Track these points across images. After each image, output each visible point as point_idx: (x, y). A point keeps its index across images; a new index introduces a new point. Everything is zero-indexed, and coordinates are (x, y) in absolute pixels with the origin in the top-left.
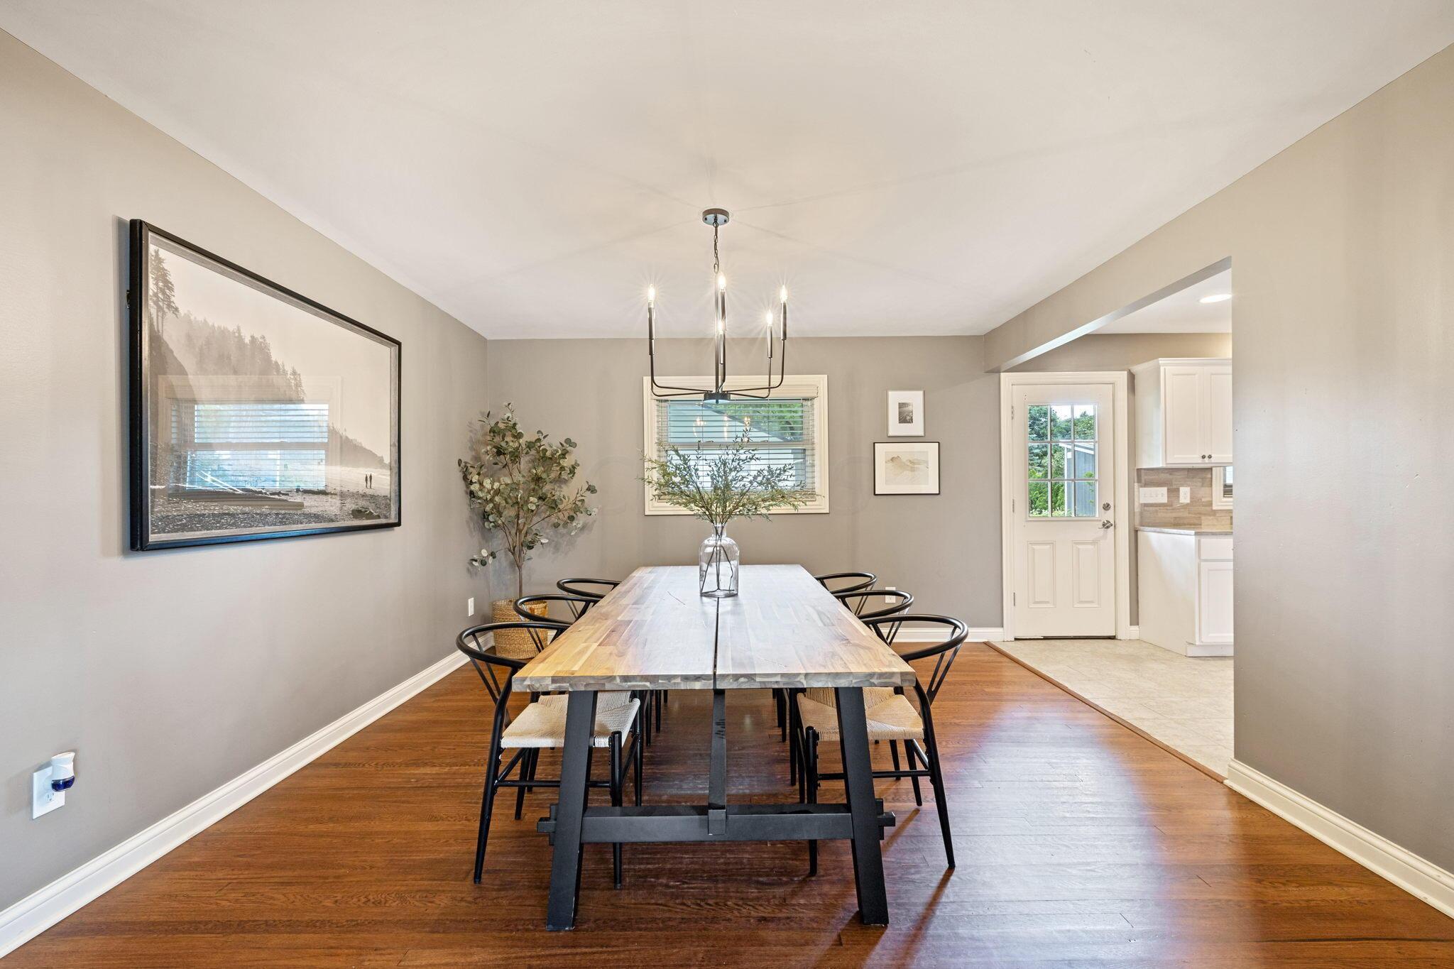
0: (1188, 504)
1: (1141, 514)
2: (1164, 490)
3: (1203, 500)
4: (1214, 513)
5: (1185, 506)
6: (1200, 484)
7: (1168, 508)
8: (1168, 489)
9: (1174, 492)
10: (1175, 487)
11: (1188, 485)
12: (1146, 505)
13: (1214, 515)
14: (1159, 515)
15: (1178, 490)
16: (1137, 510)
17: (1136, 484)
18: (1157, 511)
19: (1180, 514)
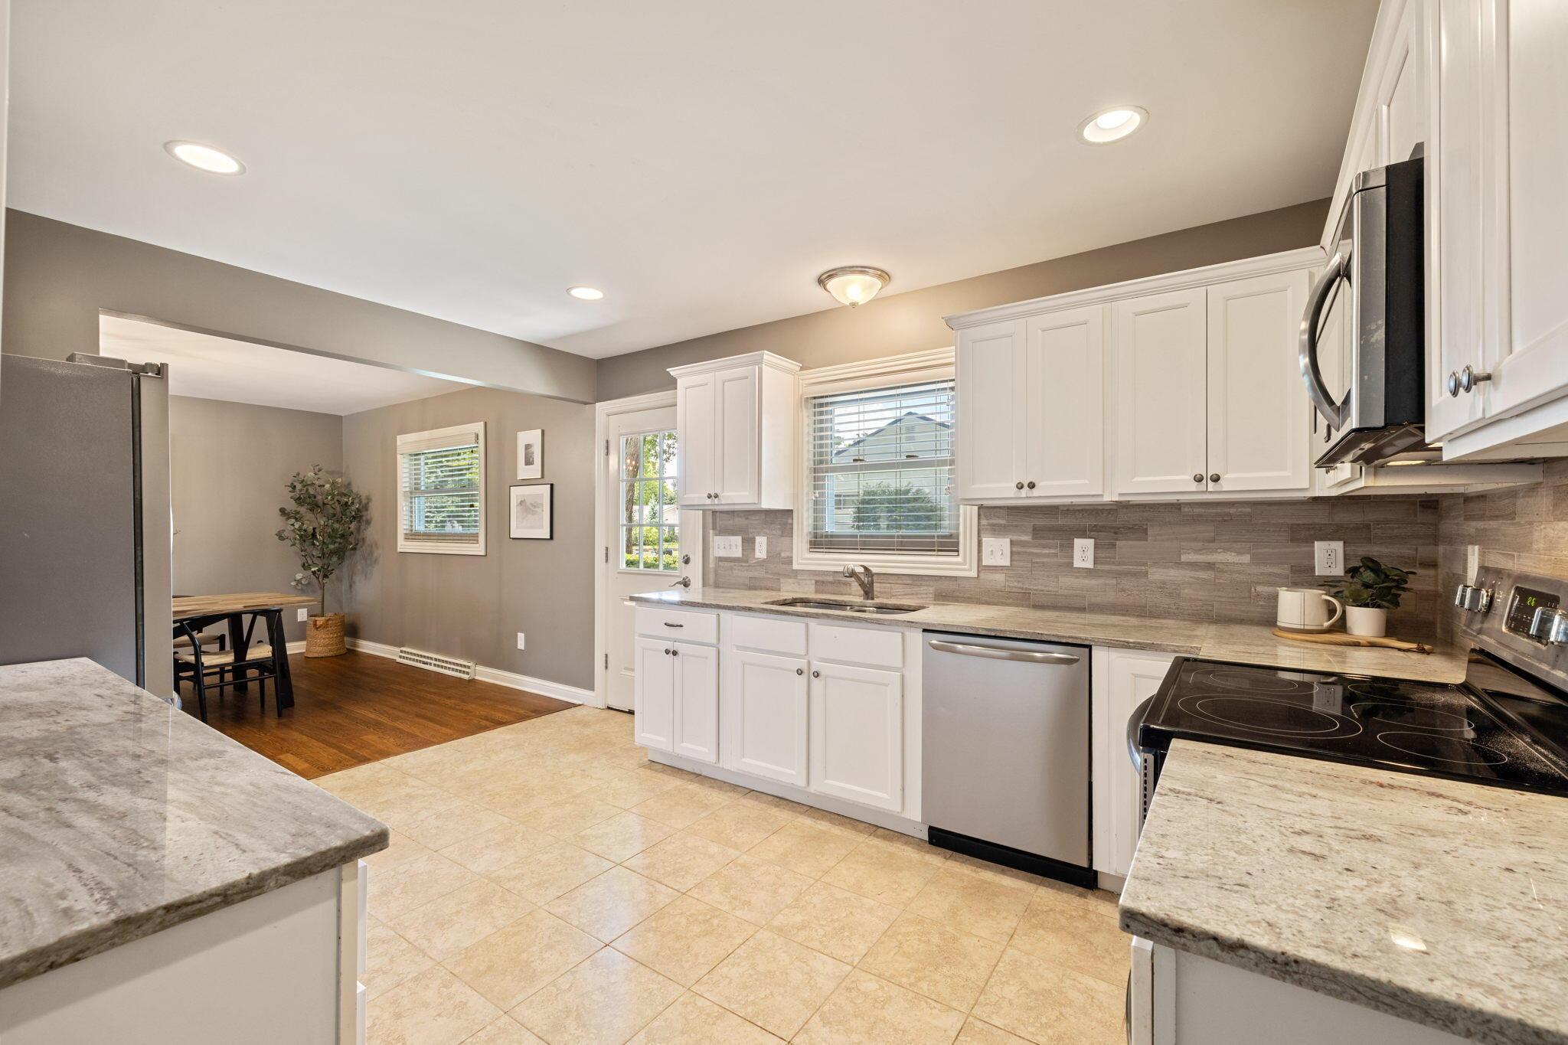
0: (764, 561)
1: (716, 571)
2: (738, 540)
3: (783, 555)
4: (796, 573)
5: (762, 563)
6: (779, 532)
7: (744, 564)
8: (743, 540)
9: (749, 543)
10: (751, 536)
11: (765, 534)
12: (721, 559)
13: (796, 577)
14: (735, 572)
15: (754, 540)
16: (712, 565)
17: (711, 531)
18: (731, 568)
19: (756, 574)
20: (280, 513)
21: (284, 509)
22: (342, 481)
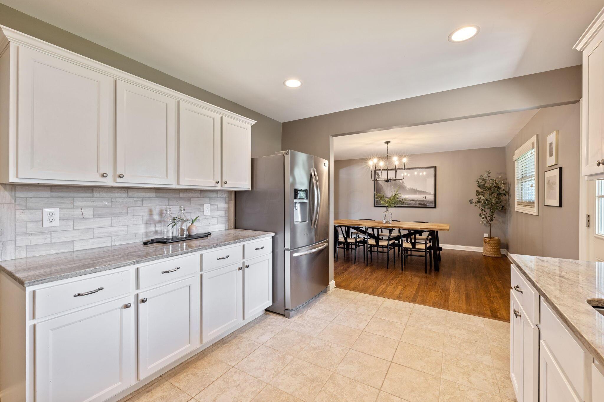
20: (476, 192)
21: (478, 191)
22: (501, 177)
